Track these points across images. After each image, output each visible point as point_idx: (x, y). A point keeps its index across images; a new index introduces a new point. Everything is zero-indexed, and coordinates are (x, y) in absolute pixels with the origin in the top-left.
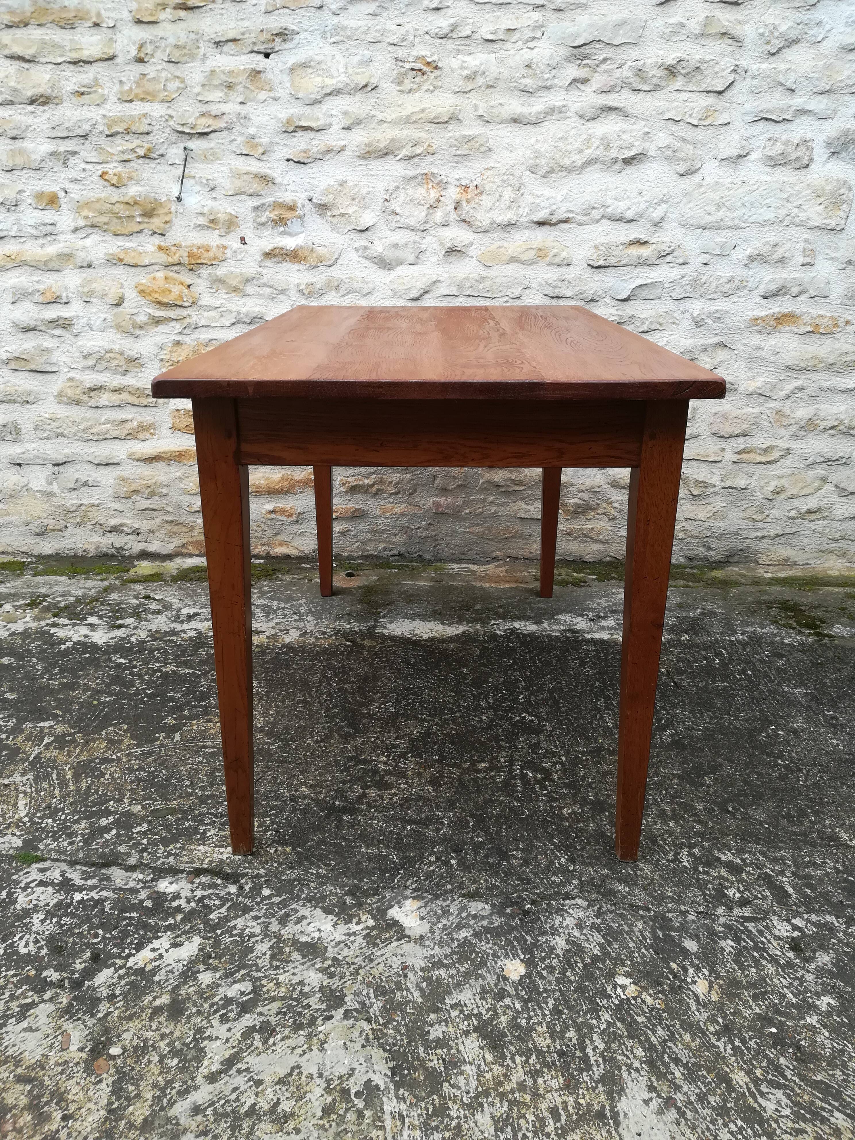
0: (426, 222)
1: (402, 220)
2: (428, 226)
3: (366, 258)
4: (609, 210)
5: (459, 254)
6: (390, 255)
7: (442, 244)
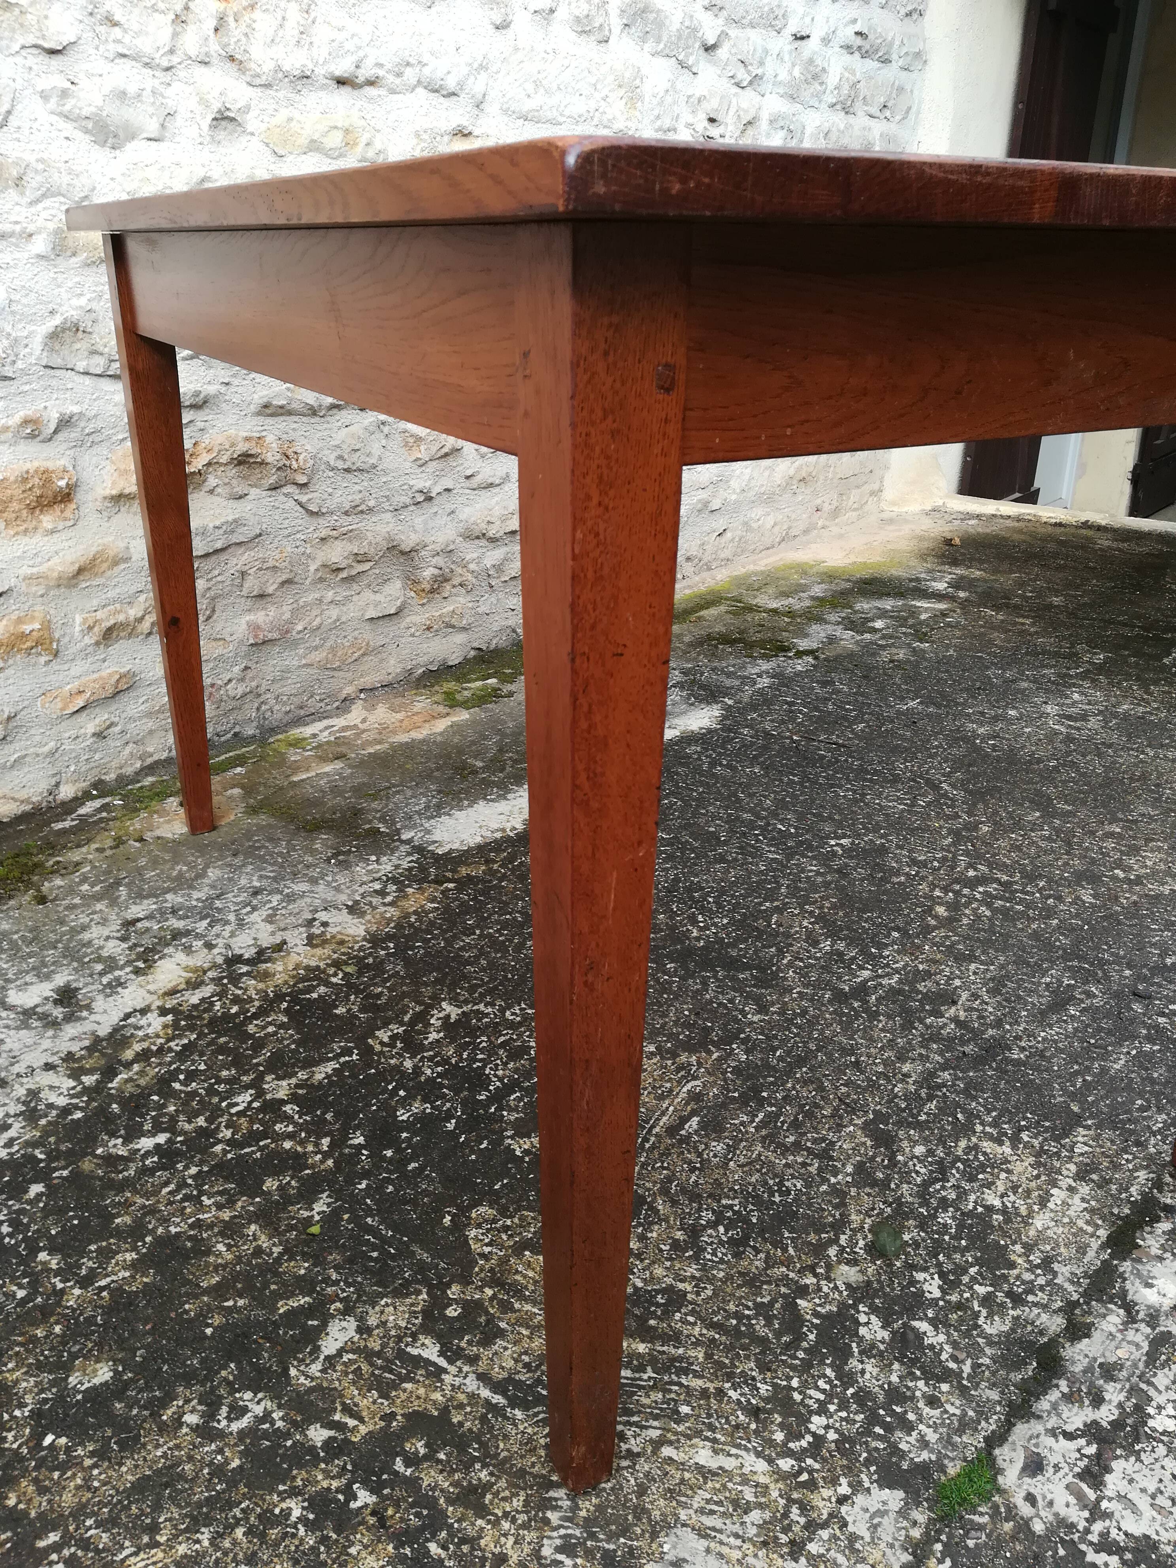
0: (172, 52)
1: (127, 39)
2: (175, 60)
3: (66, 117)
4: (427, 71)
5: (230, 126)
6: (116, 113)
7: (204, 102)
